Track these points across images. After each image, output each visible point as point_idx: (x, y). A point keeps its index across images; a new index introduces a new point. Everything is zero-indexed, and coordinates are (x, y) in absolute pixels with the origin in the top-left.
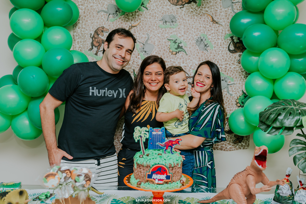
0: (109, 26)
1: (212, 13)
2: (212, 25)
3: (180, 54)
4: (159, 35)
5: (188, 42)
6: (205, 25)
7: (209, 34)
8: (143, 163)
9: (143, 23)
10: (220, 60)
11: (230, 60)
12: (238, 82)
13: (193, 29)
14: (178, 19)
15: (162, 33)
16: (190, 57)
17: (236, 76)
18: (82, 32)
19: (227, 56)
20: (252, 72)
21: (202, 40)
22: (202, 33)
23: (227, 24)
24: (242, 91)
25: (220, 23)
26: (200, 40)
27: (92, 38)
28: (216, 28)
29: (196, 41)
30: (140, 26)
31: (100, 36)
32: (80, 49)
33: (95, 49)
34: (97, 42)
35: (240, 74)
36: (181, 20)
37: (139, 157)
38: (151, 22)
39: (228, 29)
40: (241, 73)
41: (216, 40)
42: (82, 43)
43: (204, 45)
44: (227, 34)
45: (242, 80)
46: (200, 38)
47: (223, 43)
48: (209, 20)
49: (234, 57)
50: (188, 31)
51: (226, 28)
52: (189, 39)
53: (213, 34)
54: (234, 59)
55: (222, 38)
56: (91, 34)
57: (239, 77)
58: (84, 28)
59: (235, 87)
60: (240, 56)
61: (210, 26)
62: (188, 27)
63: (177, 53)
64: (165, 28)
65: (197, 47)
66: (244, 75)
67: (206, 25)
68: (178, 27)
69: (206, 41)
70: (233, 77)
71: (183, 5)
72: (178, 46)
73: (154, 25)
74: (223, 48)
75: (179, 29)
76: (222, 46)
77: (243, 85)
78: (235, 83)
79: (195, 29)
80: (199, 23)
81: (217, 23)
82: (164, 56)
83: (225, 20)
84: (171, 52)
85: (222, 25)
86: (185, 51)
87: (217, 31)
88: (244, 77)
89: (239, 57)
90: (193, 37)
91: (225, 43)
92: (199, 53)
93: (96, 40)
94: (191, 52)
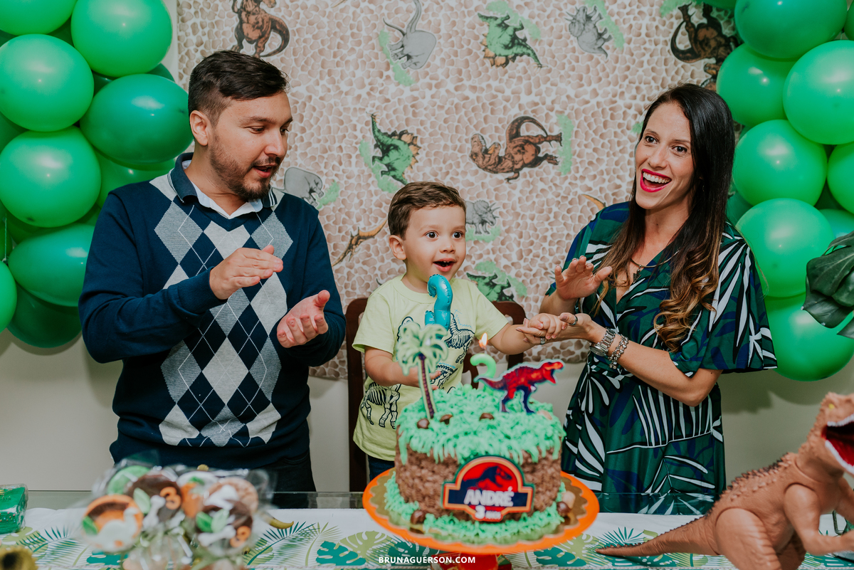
3: (517, 65)
4: (453, 2)
5: (545, 25)
8: (432, 448)
10: (645, 84)
16: (549, 75)
19: (666, 70)
21: (588, 18)
26: (581, 17)
27: (239, 13)
29: (569, 22)
31: (264, 6)
32: (202, 48)
34: (256, 26)
37: (415, 427)
41: (635, 18)
42: (206, 30)
43: (596, 34)
46: (581, 12)
47: (654, 29)
49: (690, 73)
52: (546, 14)
54: (690, 78)
55: (654, 13)
56: (235, 1)
60: (708, 68)
63: (510, 62)
65: (572, 41)
69: (601, 21)
72: (514, 38)
74: (656, 45)
76: (653, 39)
82: (469, 71)
84: (489, 58)
86: (534, 54)
90: (560, 9)
91: (661, 27)
92: (577, 61)
93: (252, 19)
94: (554, 57)
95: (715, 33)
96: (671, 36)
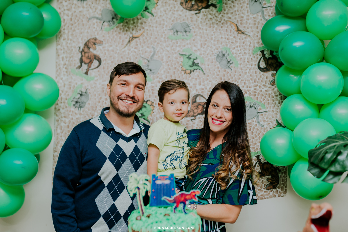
0: (103, 36)
1: (236, 21)
2: (237, 36)
3: (195, 74)
4: (169, 49)
5: (206, 57)
6: (227, 35)
7: (233, 47)
9: (147, 33)
10: (248, 81)
11: (260, 81)
12: (272, 109)
13: (212, 41)
14: (193, 28)
15: (173, 46)
16: (208, 78)
17: (268, 102)
18: (68, 45)
19: (256, 76)
20: (289, 95)
21: (224, 55)
22: (224, 45)
23: (256, 34)
24: (277, 120)
25: (246, 33)
26: (221, 55)
27: (81, 52)
28: (242, 39)
29: (216, 57)
30: (144, 38)
31: (91, 50)
32: (65, 66)
33: (85, 67)
34: (88, 58)
35: (274, 99)
36: (197, 30)
38: (158, 32)
39: (258, 41)
40: (275, 97)
41: (243, 55)
42: (68, 59)
43: (227, 61)
44: (257, 47)
45: (276, 107)
46: (221, 53)
47: (250, 59)
48: (232, 30)
49: (266, 77)
50: (206, 44)
51: (255, 39)
52: (207, 53)
53: (239, 47)
54: (266, 79)
55: (250, 53)
56: (80, 48)
57: (272, 103)
58: (71, 40)
59: (267, 116)
60: (273, 75)
61: (234, 37)
62: (205, 38)
63: (192, 72)
64: (176, 40)
65: (217, 64)
66: (279, 100)
67: (229, 36)
68: (193, 38)
69: (229, 56)
70: (265, 103)
71: (200, 10)
72: (194, 63)
73: (162, 36)
74: (252, 65)
75: (194, 40)
76: (250, 63)
77: (278, 113)
78: (268, 111)
79: (214, 41)
80: (220, 33)
81: (243, 33)
82: (175, 76)
83: (254, 30)
84: (184, 71)
85: (249, 36)
86: (202, 69)
87: (243, 43)
88: (279, 103)
89: (272, 77)
90: (212, 51)
91: (253, 59)
92: (220, 72)
93: (87, 55)
94: (210, 70)
95: (275, 61)
96: (257, 62)
